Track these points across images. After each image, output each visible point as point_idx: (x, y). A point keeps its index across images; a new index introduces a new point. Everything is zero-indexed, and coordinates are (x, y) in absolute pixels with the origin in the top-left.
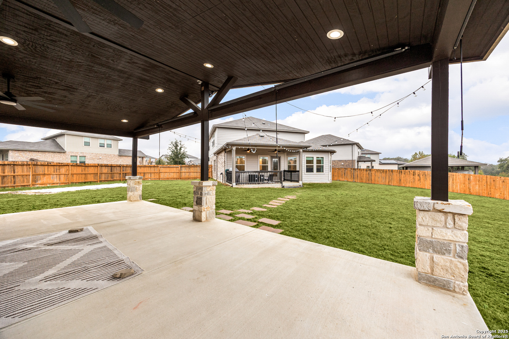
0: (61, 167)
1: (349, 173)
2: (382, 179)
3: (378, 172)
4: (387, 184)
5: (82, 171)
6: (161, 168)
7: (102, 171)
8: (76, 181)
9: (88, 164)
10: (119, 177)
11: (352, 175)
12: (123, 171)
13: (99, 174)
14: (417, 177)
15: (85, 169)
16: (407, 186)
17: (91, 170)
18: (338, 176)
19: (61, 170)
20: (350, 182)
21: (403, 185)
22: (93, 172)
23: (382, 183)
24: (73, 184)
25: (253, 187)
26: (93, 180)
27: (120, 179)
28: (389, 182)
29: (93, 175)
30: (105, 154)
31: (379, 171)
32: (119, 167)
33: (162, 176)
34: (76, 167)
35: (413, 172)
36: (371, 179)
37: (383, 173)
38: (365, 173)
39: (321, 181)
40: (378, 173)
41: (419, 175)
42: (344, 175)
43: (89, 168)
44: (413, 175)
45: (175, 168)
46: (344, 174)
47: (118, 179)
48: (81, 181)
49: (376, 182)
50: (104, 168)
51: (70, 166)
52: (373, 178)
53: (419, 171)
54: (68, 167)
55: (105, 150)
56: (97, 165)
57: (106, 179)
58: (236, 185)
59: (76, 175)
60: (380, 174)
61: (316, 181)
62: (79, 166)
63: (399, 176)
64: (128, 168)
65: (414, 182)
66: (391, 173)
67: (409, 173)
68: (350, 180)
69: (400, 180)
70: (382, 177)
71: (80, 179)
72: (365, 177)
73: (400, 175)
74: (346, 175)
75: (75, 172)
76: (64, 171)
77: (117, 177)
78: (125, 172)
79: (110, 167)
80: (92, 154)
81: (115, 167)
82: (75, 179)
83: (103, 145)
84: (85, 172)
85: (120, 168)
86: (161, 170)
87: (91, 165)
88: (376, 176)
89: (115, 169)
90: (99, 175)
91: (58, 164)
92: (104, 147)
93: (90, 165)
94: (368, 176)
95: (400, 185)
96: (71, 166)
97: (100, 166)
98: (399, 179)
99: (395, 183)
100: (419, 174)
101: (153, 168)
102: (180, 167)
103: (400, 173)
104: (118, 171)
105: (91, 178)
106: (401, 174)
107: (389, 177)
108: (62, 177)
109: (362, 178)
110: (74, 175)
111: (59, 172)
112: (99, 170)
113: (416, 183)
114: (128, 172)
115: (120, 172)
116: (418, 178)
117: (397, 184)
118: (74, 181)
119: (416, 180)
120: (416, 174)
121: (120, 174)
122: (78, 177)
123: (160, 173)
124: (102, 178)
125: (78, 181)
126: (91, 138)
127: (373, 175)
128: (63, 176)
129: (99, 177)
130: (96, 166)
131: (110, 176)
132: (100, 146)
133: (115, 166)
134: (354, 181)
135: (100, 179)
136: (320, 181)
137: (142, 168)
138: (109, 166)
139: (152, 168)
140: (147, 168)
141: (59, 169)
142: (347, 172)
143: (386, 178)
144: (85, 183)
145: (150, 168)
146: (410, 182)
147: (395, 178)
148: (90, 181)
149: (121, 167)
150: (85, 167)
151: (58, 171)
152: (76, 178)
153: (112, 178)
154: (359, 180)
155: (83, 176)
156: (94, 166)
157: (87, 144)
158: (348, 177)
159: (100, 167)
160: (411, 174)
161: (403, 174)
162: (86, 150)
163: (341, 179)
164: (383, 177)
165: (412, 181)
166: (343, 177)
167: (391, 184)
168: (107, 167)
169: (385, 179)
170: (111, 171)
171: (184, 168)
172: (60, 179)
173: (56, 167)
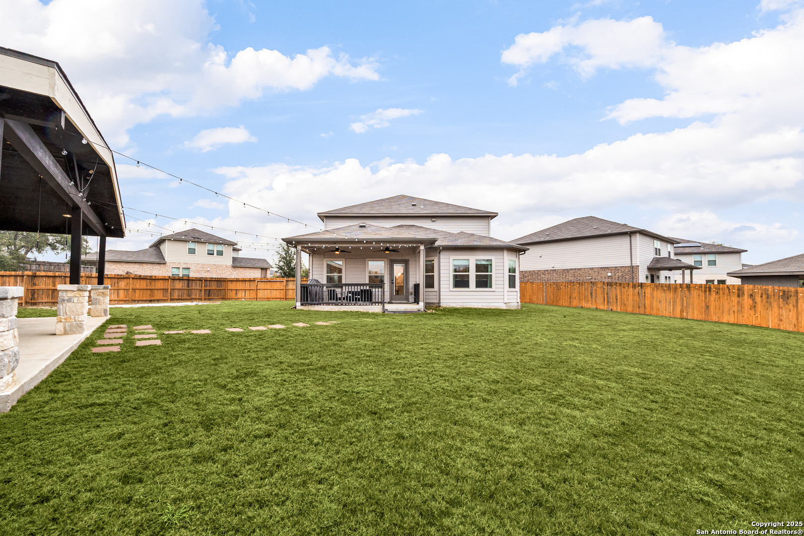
0: (120, 279)
1: (599, 291)
2: (668, 304)
3: (658, 289)
4: (678, 315)
5: (147, 286)
6: (259, 283)
7: (174, 286)
8: (138, 299)
9: (155, 276)
10: (199, 295)
11: (606, 296)
12: (206, 286)
13: (169, 289)
14: (747, 301)
15: (150, 283)
16: (725, 321)
17: (160, 285)
18: (580, 299)
19: (120, 283)
20: (603, 310)
21: (715, 318)
22: (162, 287)
23: (667, 315)
24: (134, 301)
25: (331, 310)
26: (161, 298)
27: (201, 298)
28: (682, 311)
29: (162, 291)
30: (215, 265)
31: (660, 288)
32: (199, 280)
33: (261, 294)
34: (139, 280)
35: (738, 290)
36: (645, 305)
37: (668, 292)
38: (632, 293)
39: (486, 304)
40: (659, 292)
41: (751, 295)
42: (590, 296)
43: (157, 281)
44: (739, 296)
45: (278, 283)
46: (589, 294)
47: (198, 297)
48: (145, 299)
49: (655, 311)
50: (177, 282)
51: (131, 279)
52: (647, 302)
53: (751, 286)
54: (128, 280)
55: (215, 259)
56: (168, 278)
57: (180, 298)
58: (302, 305)
59: (138, 290)
60: (663, 294)
61: (480, 304)
62: (142, 279)
63: (703, 298)
64: (212, 283)
65: (741, 311)
66: (687, 292)
67: (727, 291)
68: (602, 307)
69: (708, 307)
70: (666, 300)
71: (145, 295)
72: (630, 302)
73: (705, 295)
74: (594, 297)
75: (138, 287)
76: (123, 286)
77: (195, 294)
78: (208, 288)
79: (186, 282)
80: (198, 264)
81: (194, 282)
82: (137, 295)
83: (212, 253)
84: (151, 288)
85: (200, 282)
86: (258, 286)
87: (160, 278)
88: (655, 299)
89: (193, 283)
90: (169, 291)
91: (117, 277)
92: (213, 254)
93: (157, 278)
94: (636, 298)
95: (707, 319)
96: (133, 278)
97: (171, 279)
98: (704, 304)
99: (696, 315)
100: (751, 293)
101: (249, 283)
102: (285, 281)
103: (705, 291)
104: (198, 286)
105: (158, 295)
106: (710, 294)
107: (683, 300)
108: (121, 293)
109: (625, 302)
110: (137, 291)
111: (118, 286)
112: (169, 285)
113: (746, 315)
114: (213, 288)
115: (200, 288)
116: (751, 302)
117: (700, 317)
118: (137, 299)
119: (746, 308)
120: (746, 293)
121: (201, 290)
122: (141, 293)
123: (258, 290)
124: (174, 295)
125: (141, 299)
126: (196, 243)
127: (648, 295)
128: (122, 291)
129: (169, 294)
130: (166, 279)
131: (185, 293)
132: (208, 254)
133: (194, 279)
134: (610, 308)
135: (171, 296)
136: (484, 304)
137: (234, 282)
138: (185, 280)
139: (246, 282)
140: (240, 282)
141: (118, 283)
142: (596, 289)
143: (675, 302)
144: (151, 301)
145: (244, 282)
146: (731, 312)
147: (696, 302)
148: (158, 298)
149: (202, 280)
150: (151, 281)
151: (116, 285)
152: (140, 295)
153: (189, 295)
154: (619, 307)
155: (149, 292)
156: (163, 279)
157: (192, 251)
158: (597, 301)
159: (171, 281)
160: (732, 294)
161: (713, 294)
162: (190, 260)
163: (585, 304)
164: (668, 300)
165: (736, 310)
166: (588, 301)
167: (687, 315)
168: (181, 281)
169: (673, 305)
170: (188, 286)
171: (291, 282)
172: (118, 294)
173: (113, 280)
